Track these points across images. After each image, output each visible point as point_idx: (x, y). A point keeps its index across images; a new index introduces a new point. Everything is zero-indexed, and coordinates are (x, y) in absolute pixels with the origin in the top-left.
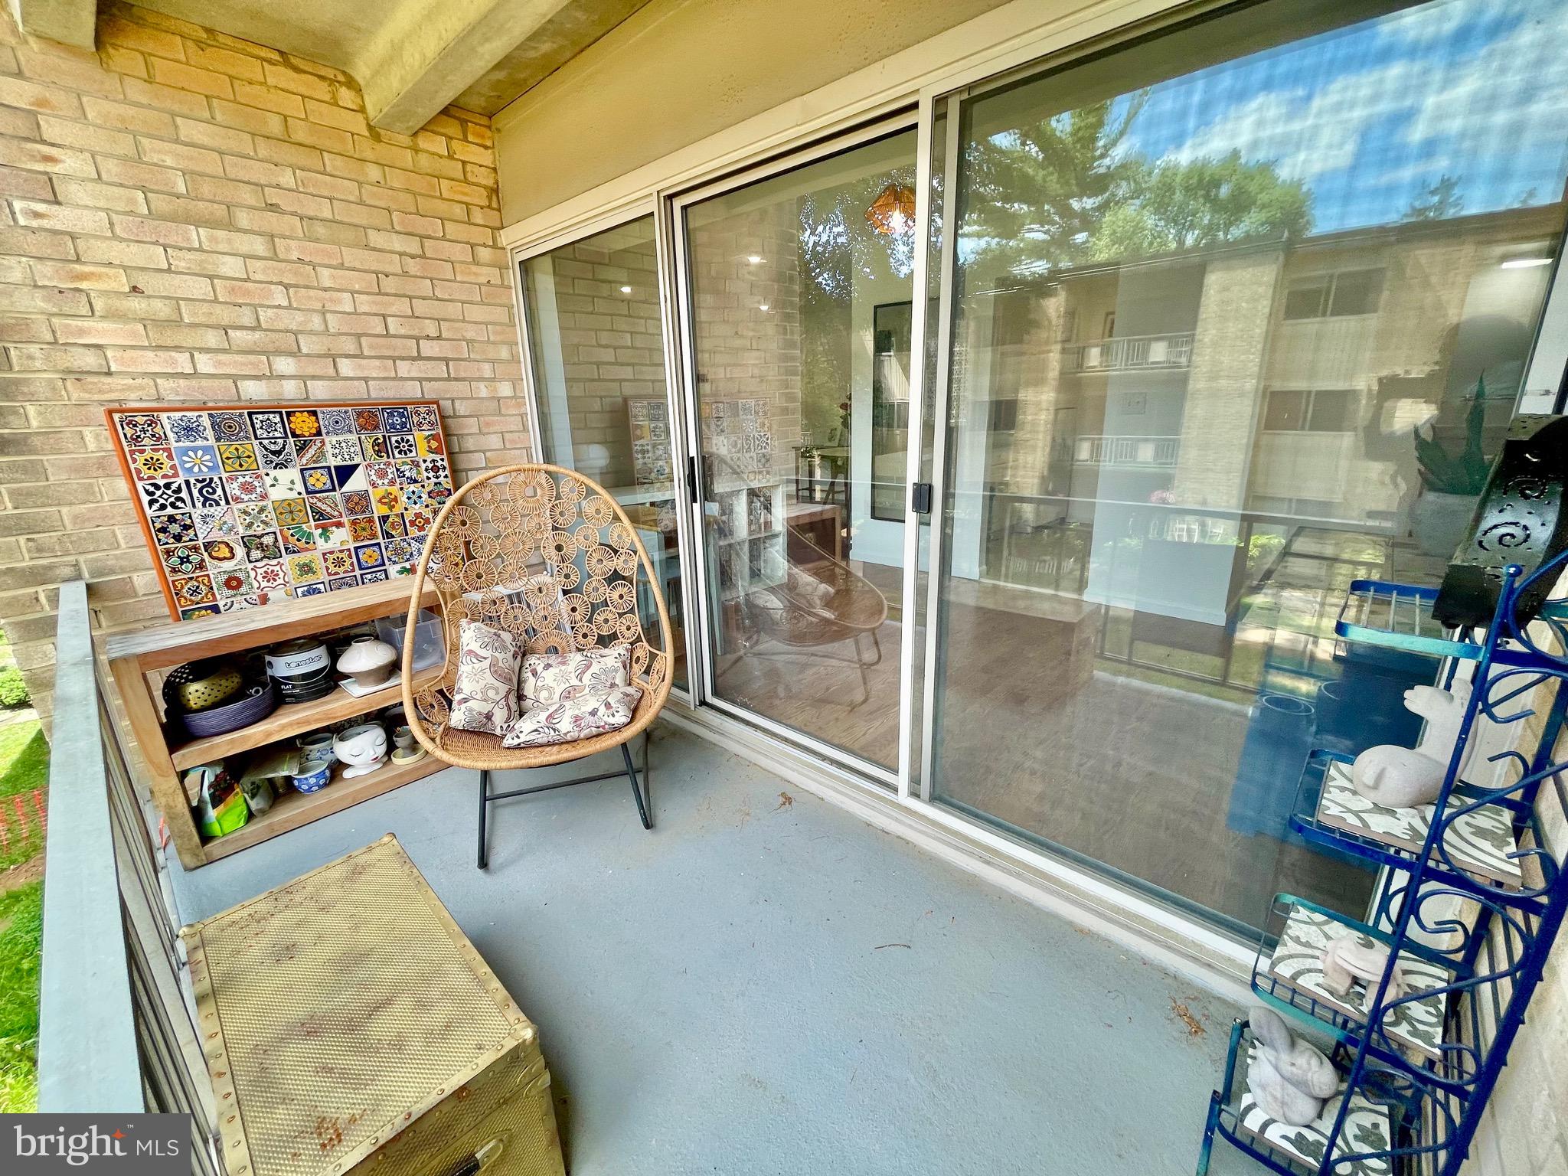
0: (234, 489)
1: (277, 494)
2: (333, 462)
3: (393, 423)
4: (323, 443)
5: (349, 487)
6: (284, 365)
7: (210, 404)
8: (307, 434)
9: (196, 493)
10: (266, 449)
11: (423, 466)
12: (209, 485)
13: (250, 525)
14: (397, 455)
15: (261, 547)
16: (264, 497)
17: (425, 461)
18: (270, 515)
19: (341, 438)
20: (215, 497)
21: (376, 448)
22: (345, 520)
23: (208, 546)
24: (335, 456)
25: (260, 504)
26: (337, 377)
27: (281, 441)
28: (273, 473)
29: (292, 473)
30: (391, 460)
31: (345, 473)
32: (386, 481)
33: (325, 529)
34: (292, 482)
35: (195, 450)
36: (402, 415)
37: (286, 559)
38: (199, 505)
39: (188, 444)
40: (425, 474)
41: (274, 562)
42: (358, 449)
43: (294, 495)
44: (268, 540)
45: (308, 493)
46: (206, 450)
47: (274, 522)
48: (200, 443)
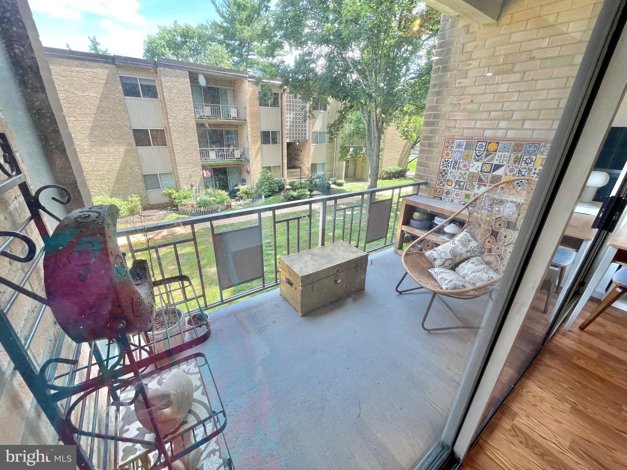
0: (461, 166)
1: (472, 170)
2: (495, 162)
3: (529, 150)
4: (495, 155)
5: (495, 173)
6: (503, 124)
7: (474, 138)
8: (491, 151)
9: (452, 164)
10: (476, 154)
11: (533, 171)
12: (456, 163)
13: (460, 178)
14: (523, 164)
15: (459, 185)
16: (468, 170)
17: (535, 169)
18: (466, 176)
19: (503, 154)
20: (456, 167)
21: (515, 160)
22: (488, 184)
23: (448, 180)
24: (497, 160)
25: (466, 172)
26: (522, 129)
27: (482, 152)
28: (474, 162)
29: (480, 164)
30: (519, 166)
31: (497, 167)
32: (512, 174)
33: (480, 185)
34: (478, 167)
35: (458, 151)
36: (536, 147)
37: (464, 191)
38: (451, 168)
39: (458, 150)
40: (532, 175)
41: (460, 191)
42: (507, 159)
43: (476, 171)
44: (462, 184)
45: (481, 171)
46: (461, 152)
47: (466, 179)
48: (460, 150)
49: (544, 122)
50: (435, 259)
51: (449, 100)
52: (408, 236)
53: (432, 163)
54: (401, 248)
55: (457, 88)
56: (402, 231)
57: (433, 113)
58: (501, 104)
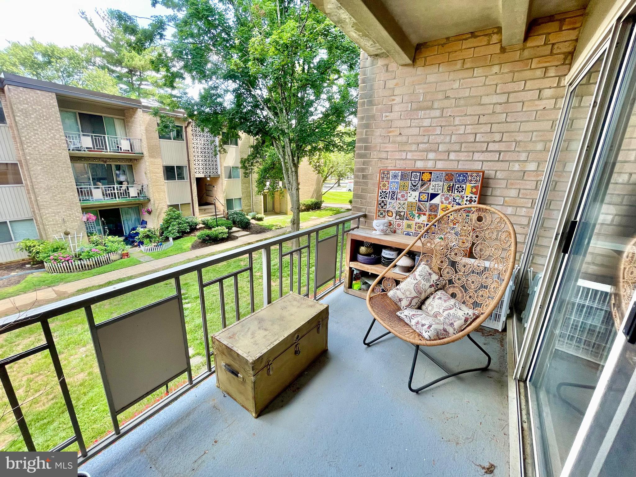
0: (399, 196)
1: (410, 200)
2: (431, 191)
3: (459, 179)
4: (430, 184)
5: (432, 202)
6: (431, 155)
7: (407, 169)
8: (426, 180)
9: (390, 195)
10: (412, 184)
11: (466, 198)
12: (394, 194)
13: (399, 208)
14: (456, 192)
15: (400, 215)
16: (406, 200)
17: (467, 197)
18: (406, 206)
19: (437, 183)
20: (394, 197)
21: (448, 188)
22: (427, 213)
23: (388, 211)
24: (432, 189)
25: (404, 202)
26: (448, 160)
27: (417, 182)
28: (411, 192)
29: (417, 193)
30: (453, 194)
31: (433, 196)
32: (447, 202)
33: (420, 215)
34: (416, 196)
35: (394, 182)
36: (464, 176)
37: (405, 221)
38: (390, 199)
39: (394, 180)
40: (465, 202)
41: (401, 221)
42: (441, 188)
43: (414, 201)
44: (402, 214)
45: (419, 201)
46: (397, 183)
47: (406, 209)
48: (397, 180)
49: (466, 154)
50: (400, 300)
51: (378, 132)
52: (357, 273)
53: (368, 194)
54: (350, 286)
55: (384, 121)
56: (350, 268)
57: (364, 145)
58: (426, 138)
